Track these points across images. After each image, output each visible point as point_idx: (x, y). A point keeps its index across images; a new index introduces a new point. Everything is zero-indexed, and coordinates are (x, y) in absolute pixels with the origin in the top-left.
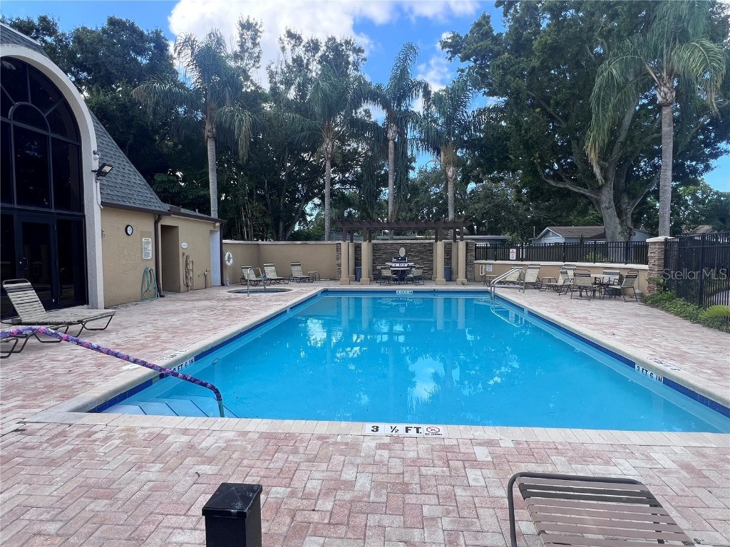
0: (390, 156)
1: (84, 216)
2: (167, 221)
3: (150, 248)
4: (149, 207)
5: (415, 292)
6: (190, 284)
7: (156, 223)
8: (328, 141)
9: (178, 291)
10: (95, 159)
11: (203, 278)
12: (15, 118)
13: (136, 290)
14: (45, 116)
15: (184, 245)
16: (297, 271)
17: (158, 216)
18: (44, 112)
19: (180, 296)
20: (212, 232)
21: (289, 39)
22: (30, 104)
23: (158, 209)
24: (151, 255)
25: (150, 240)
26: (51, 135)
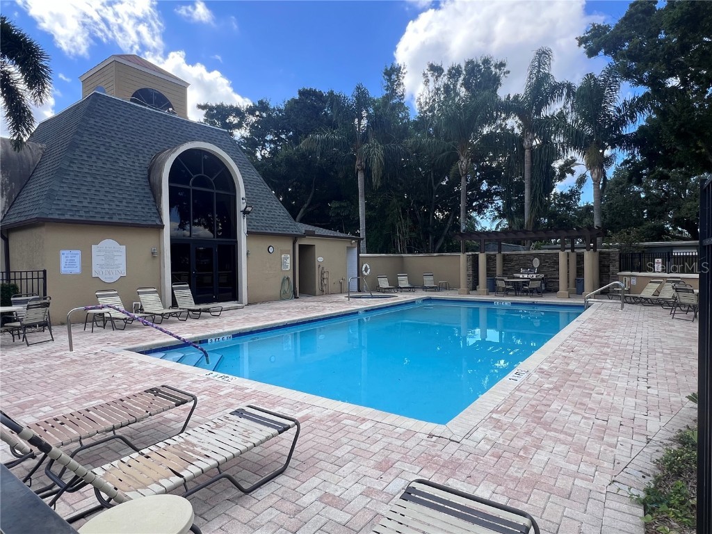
0: (526, 165)
1: (237, 242)
2: (305, 242)
3: (289, 262)
4: (286, 232)
5: (514, 303)
6: (324, 289)
7: (294, 244)
8: (462, 158)
9: (314, 294)
10: (243, 203)
11: (339, 284)
12: (193, 185)
13: (276, 291)
14: (212, 180)
15: (320, 259)
16: (429, 281)
17: (295, 238)
18: (211, 177)
19: (316, 298)
20: (349, 248)
21: (432, 72)
22: (203, 174)
23: (295, 233)
24: (289, 267)
25: (289, 256)
26: (215, 191)
